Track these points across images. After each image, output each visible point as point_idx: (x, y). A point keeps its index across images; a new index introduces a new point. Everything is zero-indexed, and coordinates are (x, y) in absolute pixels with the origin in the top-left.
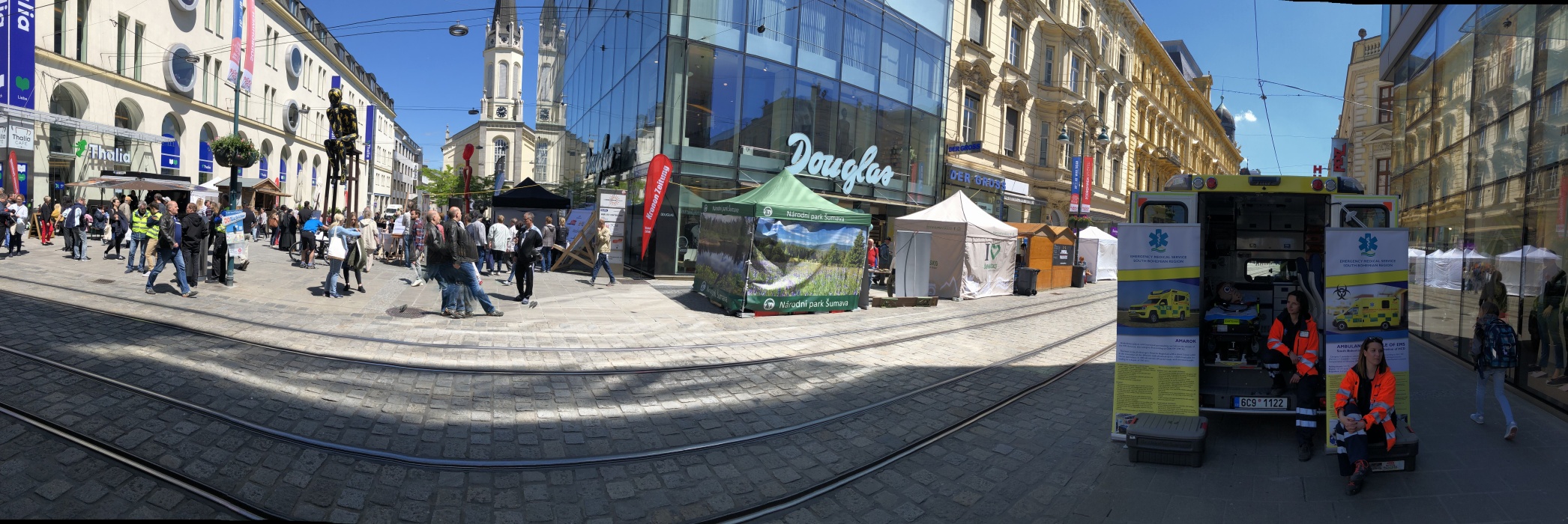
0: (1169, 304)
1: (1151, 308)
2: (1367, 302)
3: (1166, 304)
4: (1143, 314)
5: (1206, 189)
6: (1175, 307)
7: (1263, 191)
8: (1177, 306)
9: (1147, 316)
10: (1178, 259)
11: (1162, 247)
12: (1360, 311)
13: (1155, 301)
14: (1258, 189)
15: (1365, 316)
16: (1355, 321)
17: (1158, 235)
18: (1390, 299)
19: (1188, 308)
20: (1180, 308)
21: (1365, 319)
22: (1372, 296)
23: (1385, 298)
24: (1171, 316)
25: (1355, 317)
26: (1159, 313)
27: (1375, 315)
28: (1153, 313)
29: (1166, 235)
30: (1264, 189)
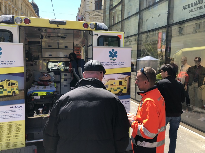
2: (112, 82)
3: (3, 88)
8: (10, 88)
10: (9, 63)
12: (109, 87)
14: (55, 26)
15: (111, 89)
18: (123, 81)
22: (114, 79)
23: (120, 80)
27: (115, 88)
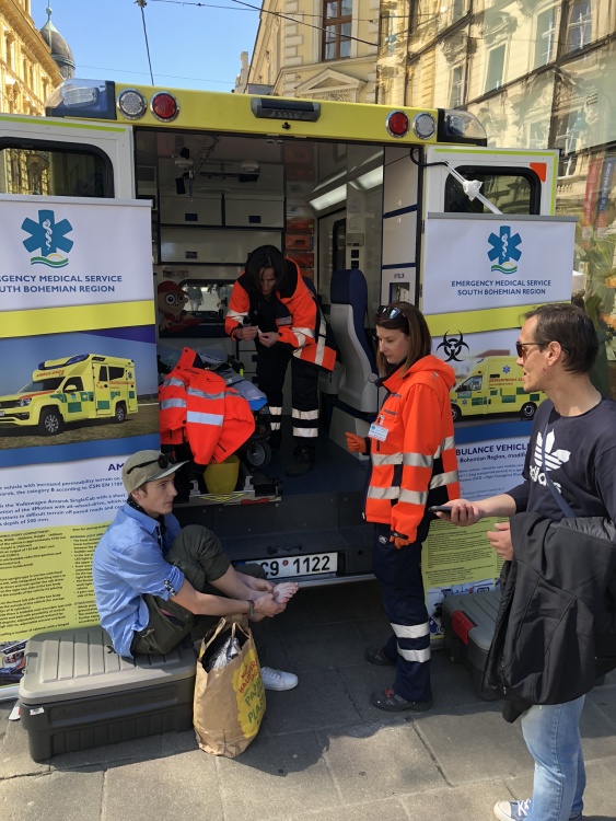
0: (87, 387)
1: (42, 400)
2: (496, 365)
3: (80, 387)
4: (25, 416)
5: (150, 120)
6: (103, 394)
7: (284, 132)
8: (108, 390)
9: (34, 420)
10: (100, 284)
11: (59, 255)
12: (485, 383)
13: (50, 385)
14: (273, 127)
15: (494, 393)
16: (476, 402)
17: (46, 225)
19: (131, 395)
20: (114, 395)
21: (492, 398)
22: (506, 352)
24: (92, 415)
25: (475, 394)
26: (63, 409)
27: (510, 390)
28: (50, 411)
29: (65, 226)
30: (287, 127)
